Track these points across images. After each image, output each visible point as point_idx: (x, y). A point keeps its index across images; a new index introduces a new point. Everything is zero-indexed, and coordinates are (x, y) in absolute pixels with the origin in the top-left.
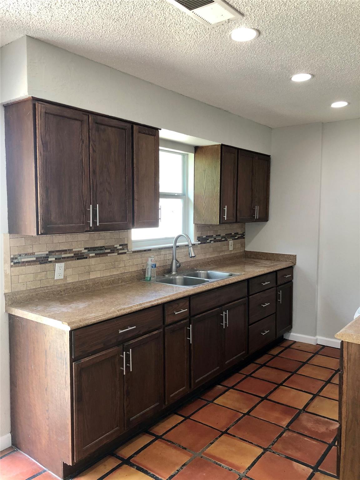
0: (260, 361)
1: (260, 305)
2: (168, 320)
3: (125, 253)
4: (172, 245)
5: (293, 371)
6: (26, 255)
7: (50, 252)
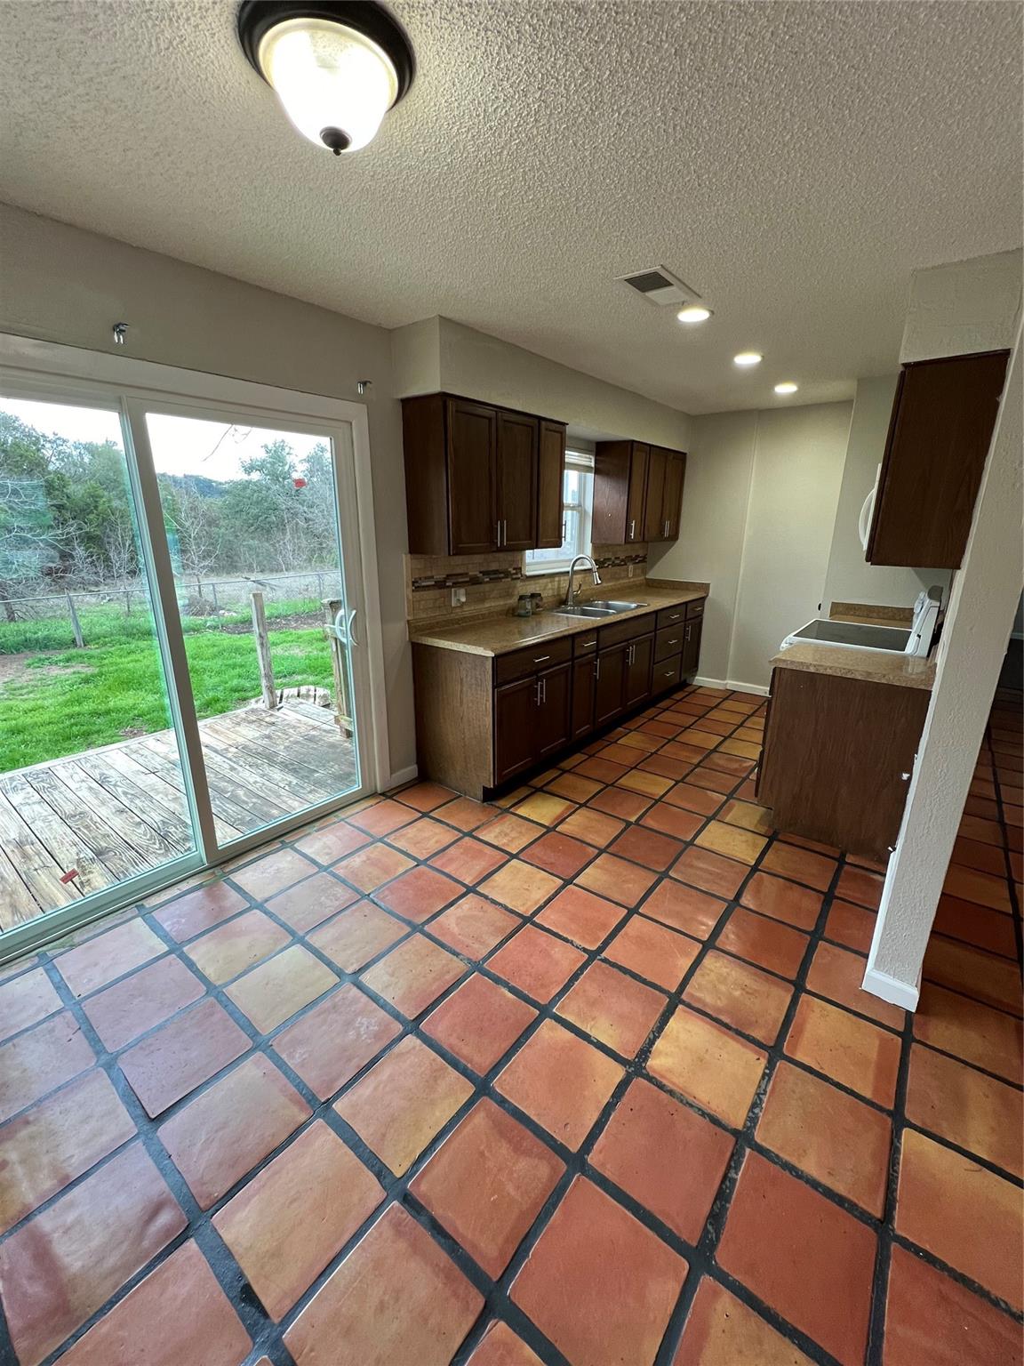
0: (662, 705)
1: (666, 642)
2: (577, 653)
3: (519, 578)
4: (569, 569)
5: (700, 715)
6: (425, 578)
7: (448, 576)
